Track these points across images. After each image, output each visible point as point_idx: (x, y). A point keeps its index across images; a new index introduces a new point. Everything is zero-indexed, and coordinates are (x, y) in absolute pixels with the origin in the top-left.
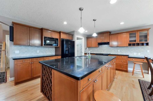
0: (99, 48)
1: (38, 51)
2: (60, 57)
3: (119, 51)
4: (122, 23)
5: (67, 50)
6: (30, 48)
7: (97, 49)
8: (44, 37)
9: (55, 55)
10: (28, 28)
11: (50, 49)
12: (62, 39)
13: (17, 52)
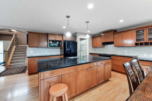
0: (104, 48)
1: (46, 52)
2: (62, 56)
3: (126, 51)
4: (121, 21)
5: (69, 50)
6: (40, 49)
7: (102, 49)
8: (49, 40)
9: (60, 54)
10: (38, 34)
11: (56, 49)
12: (64, 41)
13: (32, 52)
